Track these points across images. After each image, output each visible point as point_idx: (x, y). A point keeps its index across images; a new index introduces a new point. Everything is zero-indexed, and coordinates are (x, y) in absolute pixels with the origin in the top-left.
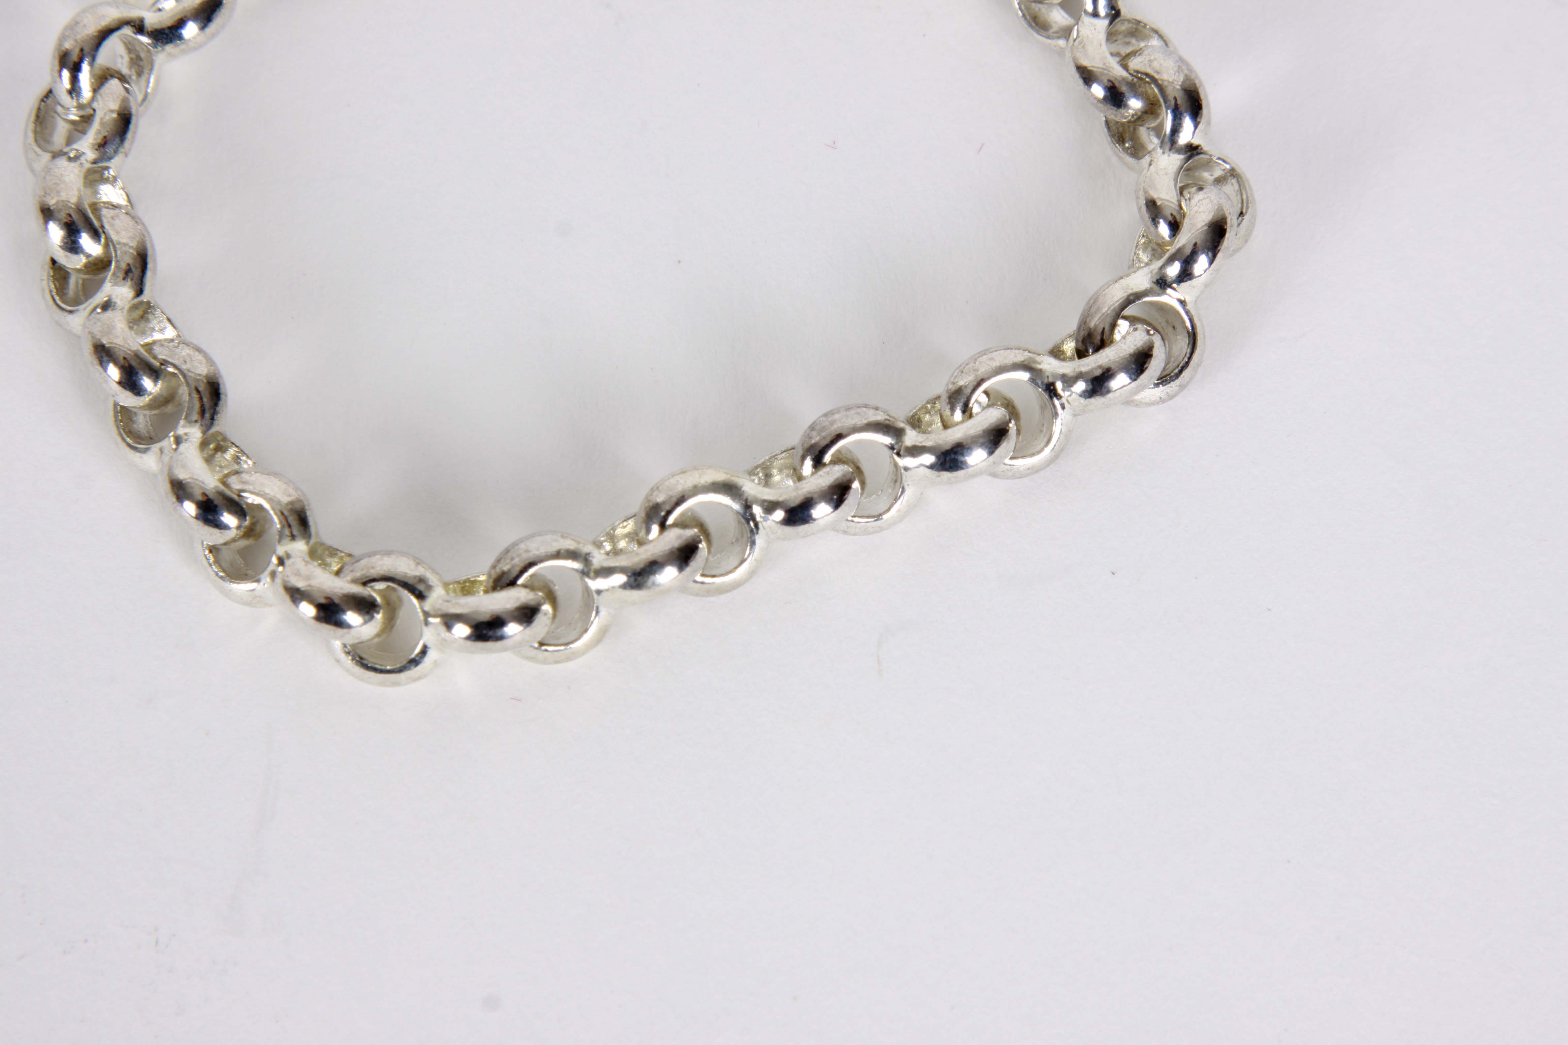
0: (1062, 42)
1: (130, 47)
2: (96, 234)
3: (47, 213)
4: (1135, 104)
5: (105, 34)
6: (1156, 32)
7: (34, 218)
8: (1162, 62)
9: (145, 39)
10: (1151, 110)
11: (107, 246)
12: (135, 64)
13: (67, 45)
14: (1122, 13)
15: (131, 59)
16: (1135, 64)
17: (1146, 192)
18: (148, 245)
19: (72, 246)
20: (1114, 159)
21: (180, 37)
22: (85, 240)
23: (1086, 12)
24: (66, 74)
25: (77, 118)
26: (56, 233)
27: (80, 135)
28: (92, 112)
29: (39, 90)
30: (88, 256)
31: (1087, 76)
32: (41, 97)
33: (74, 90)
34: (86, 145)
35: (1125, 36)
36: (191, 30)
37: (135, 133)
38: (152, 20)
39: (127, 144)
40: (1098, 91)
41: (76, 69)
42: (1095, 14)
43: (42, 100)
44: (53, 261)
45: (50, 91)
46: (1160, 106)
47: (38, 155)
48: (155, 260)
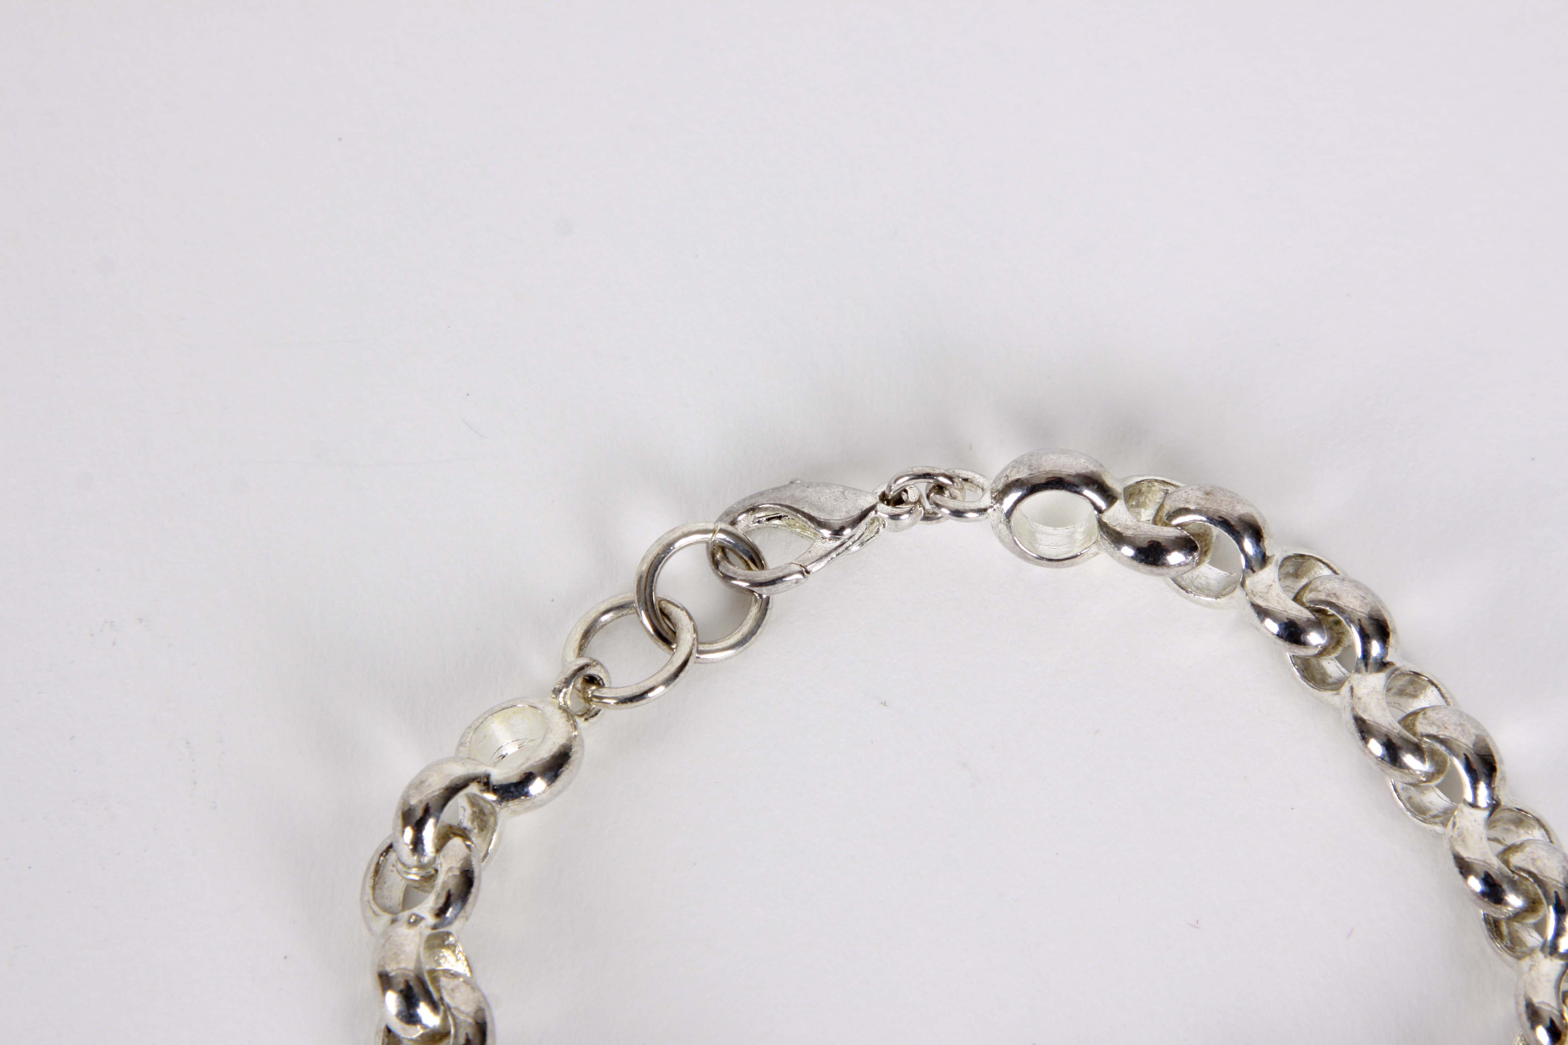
0: (1438, 828)
1: (473, 801)
2: (434, 1006)
3: (385, 981)
4: (1514, 901)
5: (452, 790)
6: (1538, 821)
7: (370, 982)
8: (1546, 861)
9: (491, 797)
10: (1532, 906)
11: (445, 1019)
12: (478, 817)
13: (412, 806)
14: (1503, 803)
15: (474, 812)
16: (1516, 859)
17: (1525, 995)
18: (488, 1020)
19: (410, 1017)
20: (1489, 950)
21: (527, 794)
22: (423, 1010)
23: (1465, 801)
24: (409, 833)
25: (417, 878)
26: (392, 1000)
27: (420, 893)
28: (433, 872)
29: (380, 843)
30: (425, 1027)
31: (1464, 868)
32: (380, 852)
33: (417, 844)
34: (427, 907)
35: (1505, 823)
36: (538, 786)
37: (476, 896)
38: (500, 774)
39: (468, 906)
40: (1475, 884)
41: (419, 826)
42: (1474, 805)
43: (381, 855)
44: (389, 1030)
45: (390, 847)
46: (1542, 903)
47: (377, 915)
48: (494, 1036)
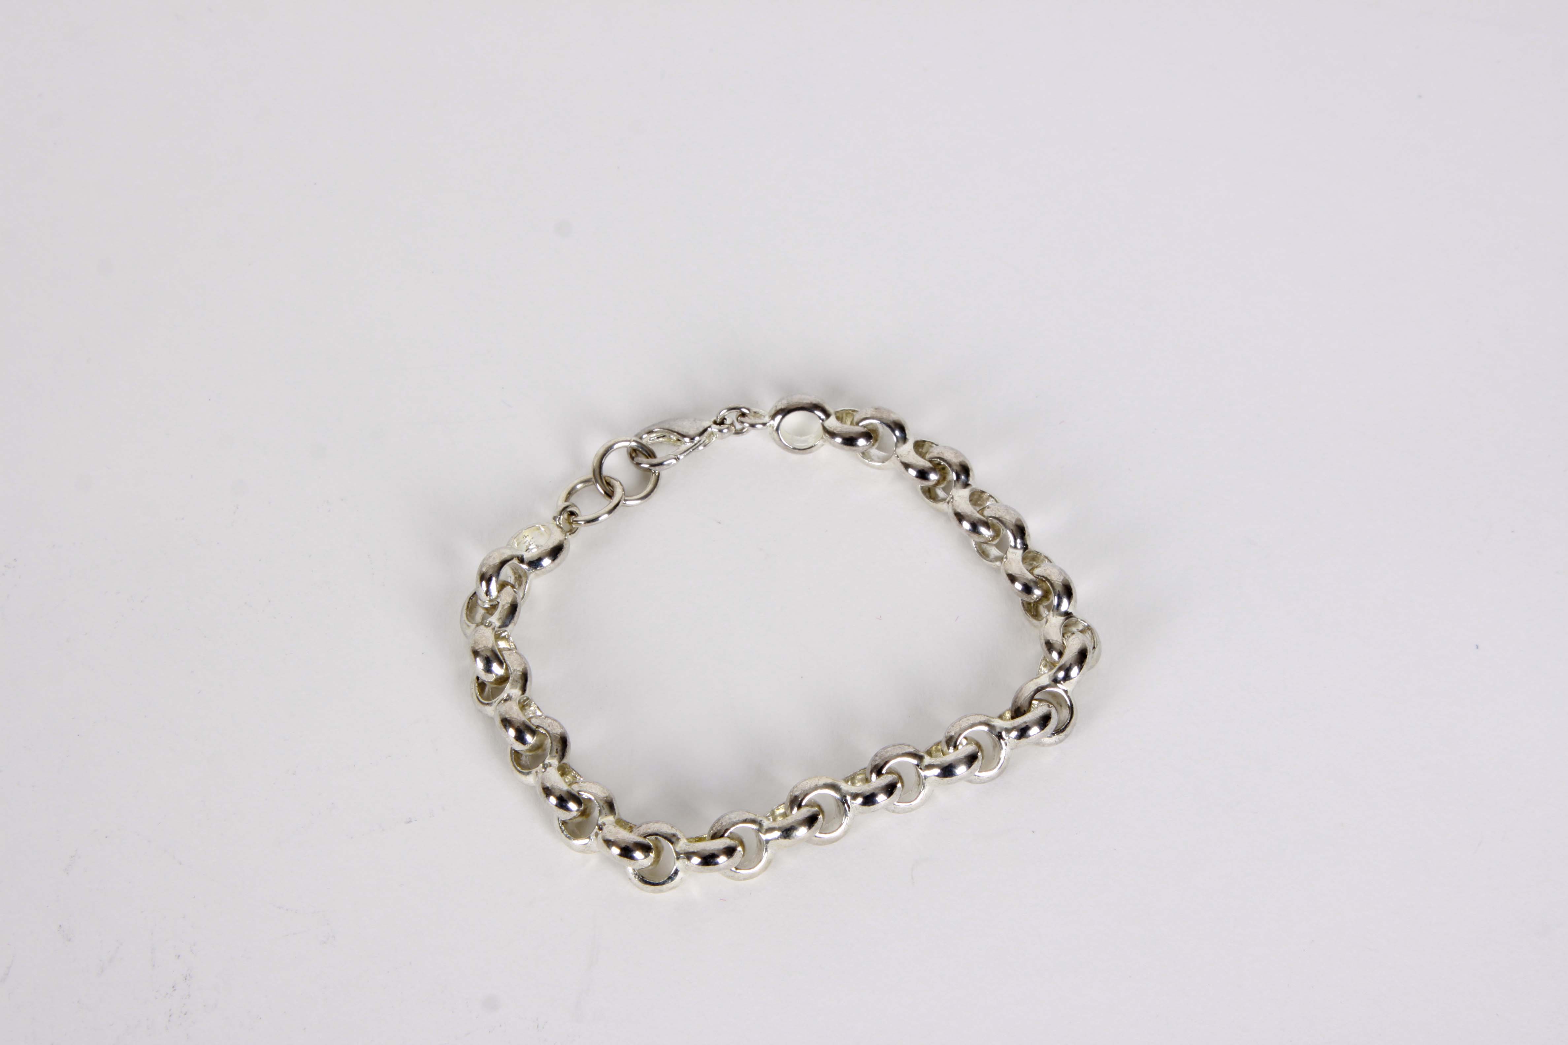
0: (998, 563)
1: (515, 571)
2: (501, 663)
3: (476, 653)
4: (1037, 592)
5: (503, 563)
6: (1046, 557)
7: (469, 655)
8: (1051, 570)
9: (525, 567)
10: (1046, 595)
11: (507, 669)
12: (517, 580)
13: (484, 570)
14: (1029, 547)
15: (516, 578)
16: (1037, 571)
17: (1044, 636)
18: (528, 668)
19: (488, 669)
20: (1027, 623)
21: (542, 566)
22: (495, 667)
23: (1011, 546)
24: (484, 583)
25: (489, 606)
26: (480, 664)
27: (490, 616)
28: (497, 603)
29: (470, 593)
30: (497, 675)
31: (1012, 579)
32: (469, 597)
33: (488, 593)
34: (495, 620)
35: (1031, 560)
36: (546, 562)
37: (519, 613)
38: (527, 556)
39: (515, 618)
40: (1018, 586)
41: (489, 582)
42: (1015, 547)
43: (470, 598)
44: (478, 678)
45: (475, 593)
46: (1051, 593)
47: (468, 626)
48: (531, 678)
